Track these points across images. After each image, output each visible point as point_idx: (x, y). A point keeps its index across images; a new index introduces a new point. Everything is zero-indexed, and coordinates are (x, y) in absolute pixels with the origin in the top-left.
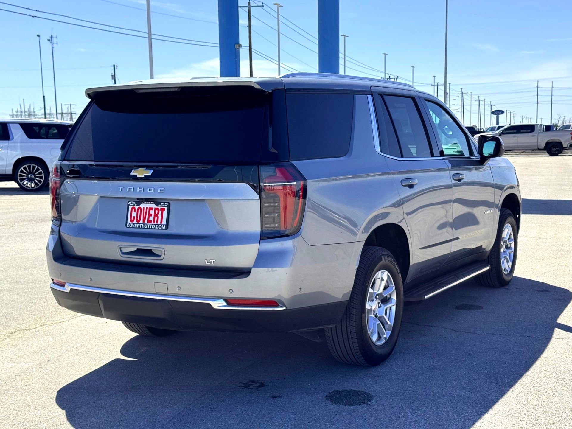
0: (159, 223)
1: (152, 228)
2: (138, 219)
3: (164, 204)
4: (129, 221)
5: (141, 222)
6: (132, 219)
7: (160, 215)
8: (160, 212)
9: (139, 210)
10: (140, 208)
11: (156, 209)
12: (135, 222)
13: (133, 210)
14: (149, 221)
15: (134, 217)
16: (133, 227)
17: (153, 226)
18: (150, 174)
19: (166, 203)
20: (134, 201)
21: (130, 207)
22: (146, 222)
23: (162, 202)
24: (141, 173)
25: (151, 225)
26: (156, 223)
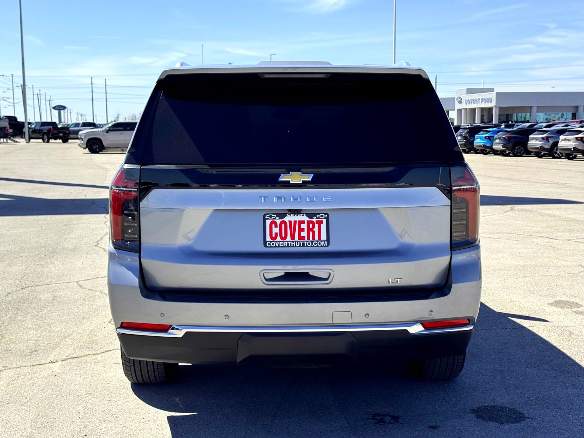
0: (317, 238)
1: (307, 246)
2: (283, 235)
3: (322, 216)
4: (268, 239)
5: (289, 238)
6: (274, 236)
7: (316, 229)
8: (316, 226)
9: (283, 225)
10: (285, 222)
11: (309, 222)
12: (279, 239)
13: (273, 225)
14: (300, 237)
15: (276, 234)
16: (277, 245)
17: (309, 244)
18: (310, 179)
19: (325, 214)
20: (274, 214)
21: (268, 222)
22: (296, 238)
23: (319, 214)
24: (295, 178)
25: (305, 242)
26: (311, 239)
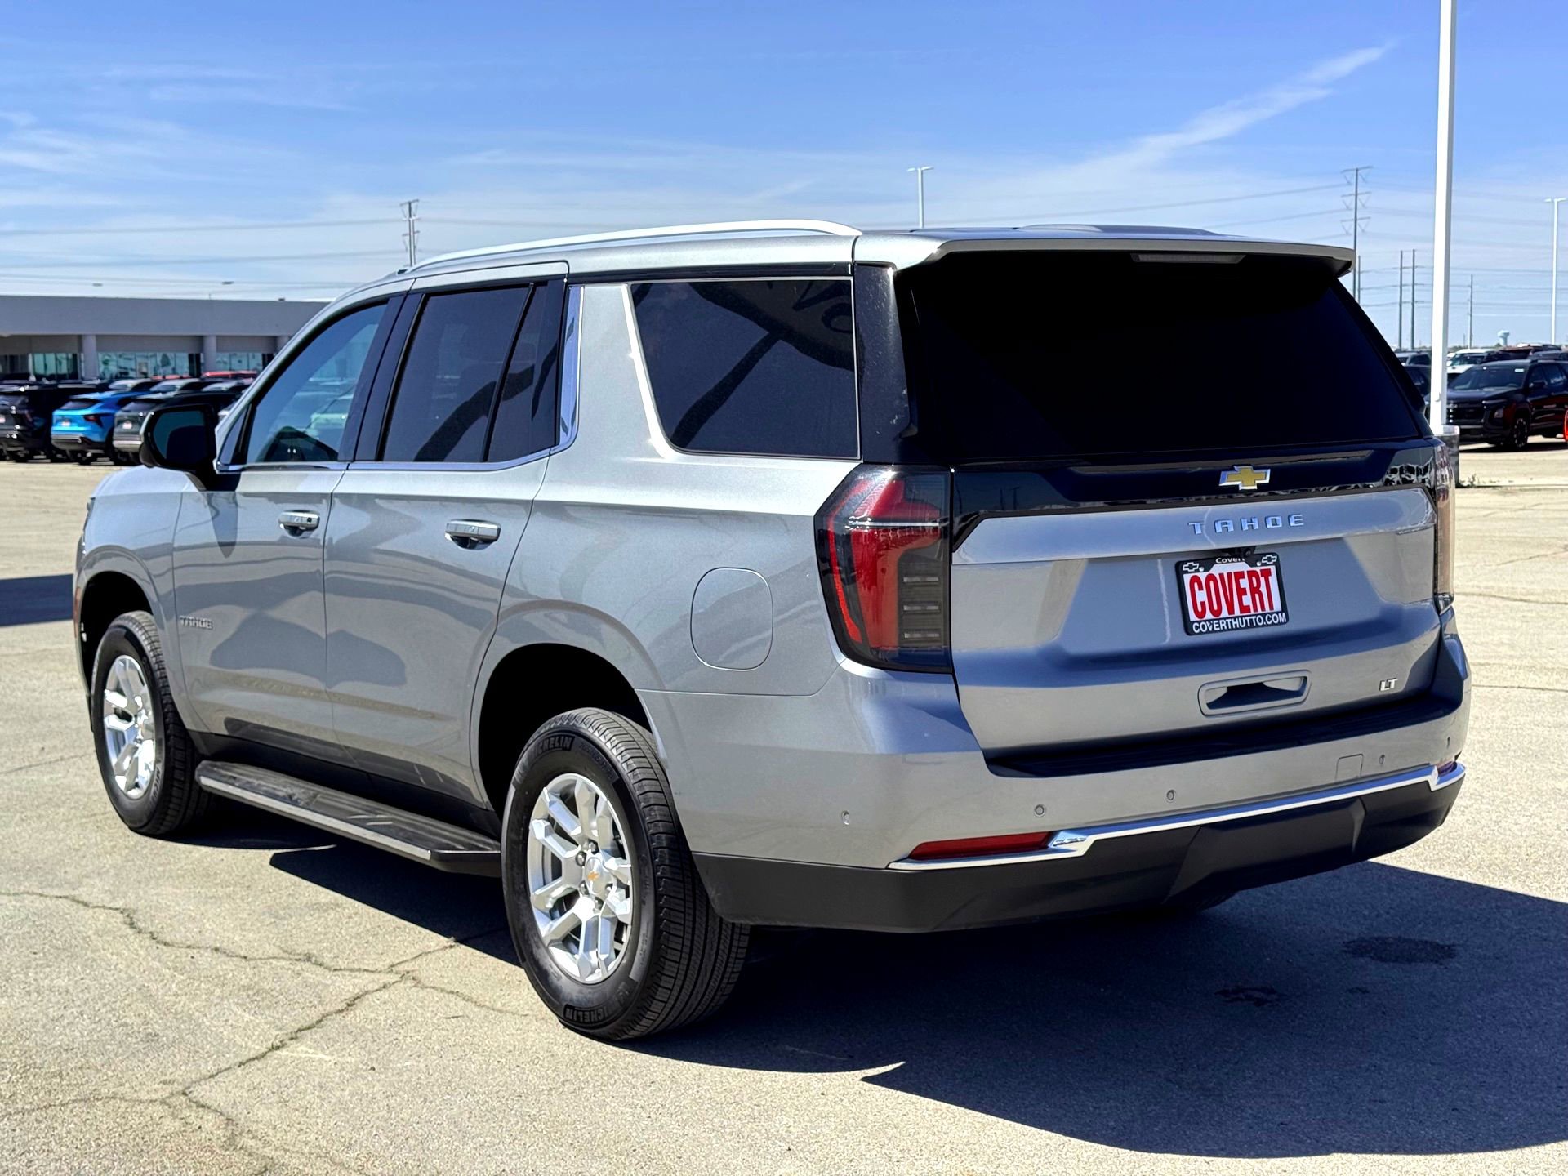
0: (1267, 609)
1: (1257, 626)
2: (1216, 607)
3: (1269, 559)
4: (1193, 617)
5: (1225, 613)
6: (1200, 609)
7: (1263, 589)
8: (1262, 580)
9: (1212, 584)
10: (1211, 578)
11: (1251, 574)
12: (1209, 615)
13: (1196, 585)
14: (1244, 609)
15: (1203, 604)
16: (1210, 629)
17: (1260, 620)
18: (1267, 481)
19: (1272, 554)
20: (1195, 561)
21: (1187, 578)
22: (1237, 612)
23: (1265, 555)
24: (1246, 478)
25: (1253, 618)
26: (1260, 611)
